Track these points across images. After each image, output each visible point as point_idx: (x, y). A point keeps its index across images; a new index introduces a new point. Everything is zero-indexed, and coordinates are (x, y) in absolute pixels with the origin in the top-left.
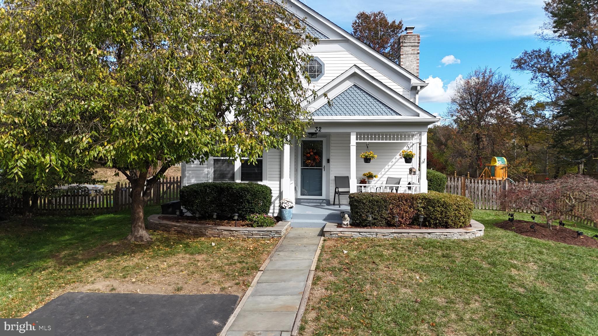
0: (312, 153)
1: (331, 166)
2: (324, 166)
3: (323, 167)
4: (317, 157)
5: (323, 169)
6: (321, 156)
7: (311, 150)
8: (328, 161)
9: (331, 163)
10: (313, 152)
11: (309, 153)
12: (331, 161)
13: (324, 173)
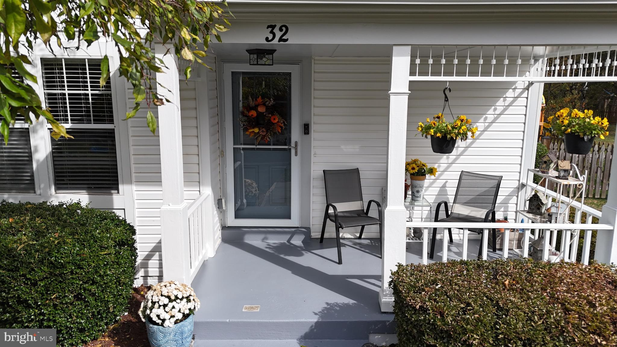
0: (261, 109)
1: (314, 143)
2: (296, 143)
3: (293, 144)
4: (276, 119)
5: (293, 151)
6: (286, 115)
7: (260, 100)
8: (306, 129)
9: (313, 134)
10: (264, 104)
11: (255, 108)
12: (313, 128)
13: (295, 162)
